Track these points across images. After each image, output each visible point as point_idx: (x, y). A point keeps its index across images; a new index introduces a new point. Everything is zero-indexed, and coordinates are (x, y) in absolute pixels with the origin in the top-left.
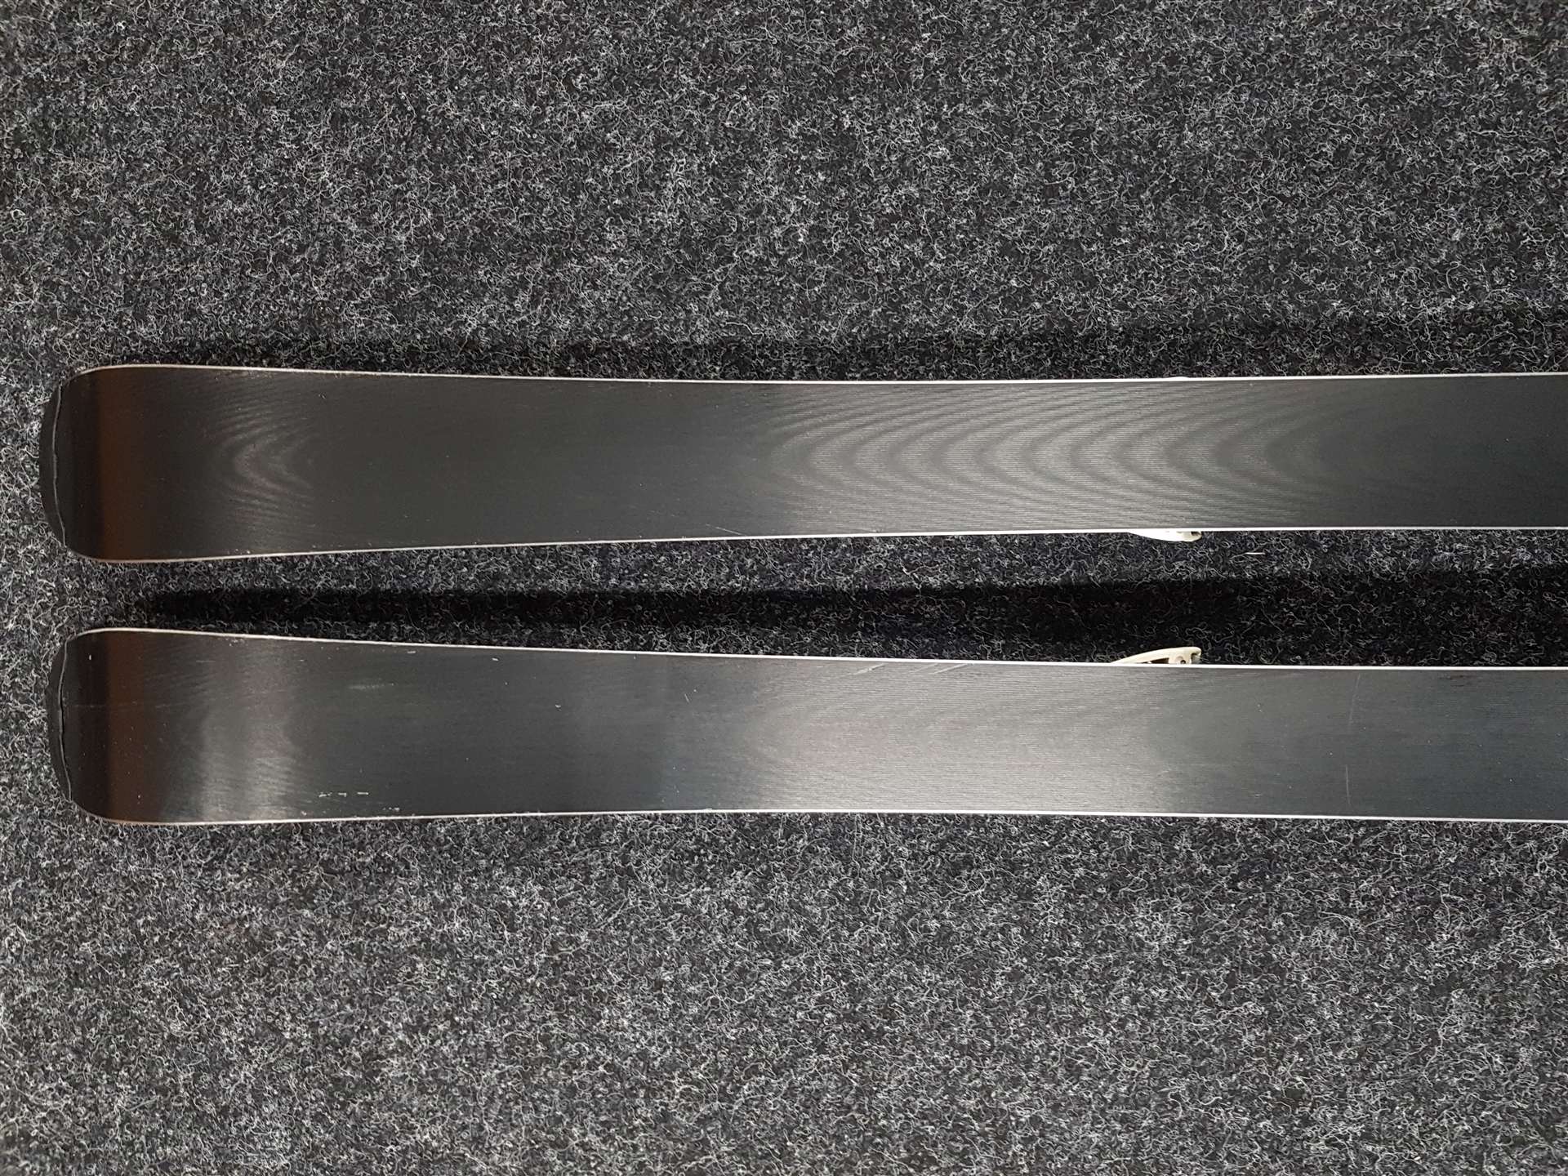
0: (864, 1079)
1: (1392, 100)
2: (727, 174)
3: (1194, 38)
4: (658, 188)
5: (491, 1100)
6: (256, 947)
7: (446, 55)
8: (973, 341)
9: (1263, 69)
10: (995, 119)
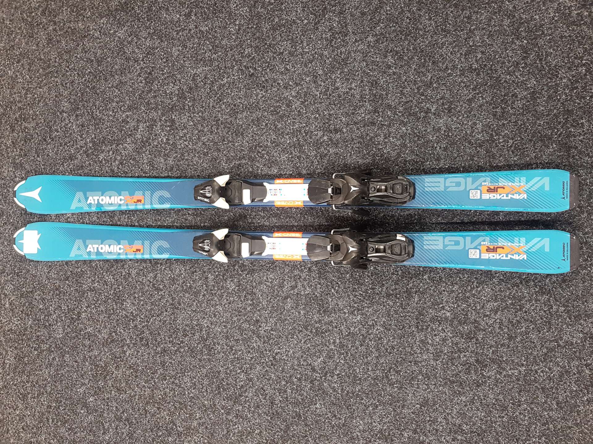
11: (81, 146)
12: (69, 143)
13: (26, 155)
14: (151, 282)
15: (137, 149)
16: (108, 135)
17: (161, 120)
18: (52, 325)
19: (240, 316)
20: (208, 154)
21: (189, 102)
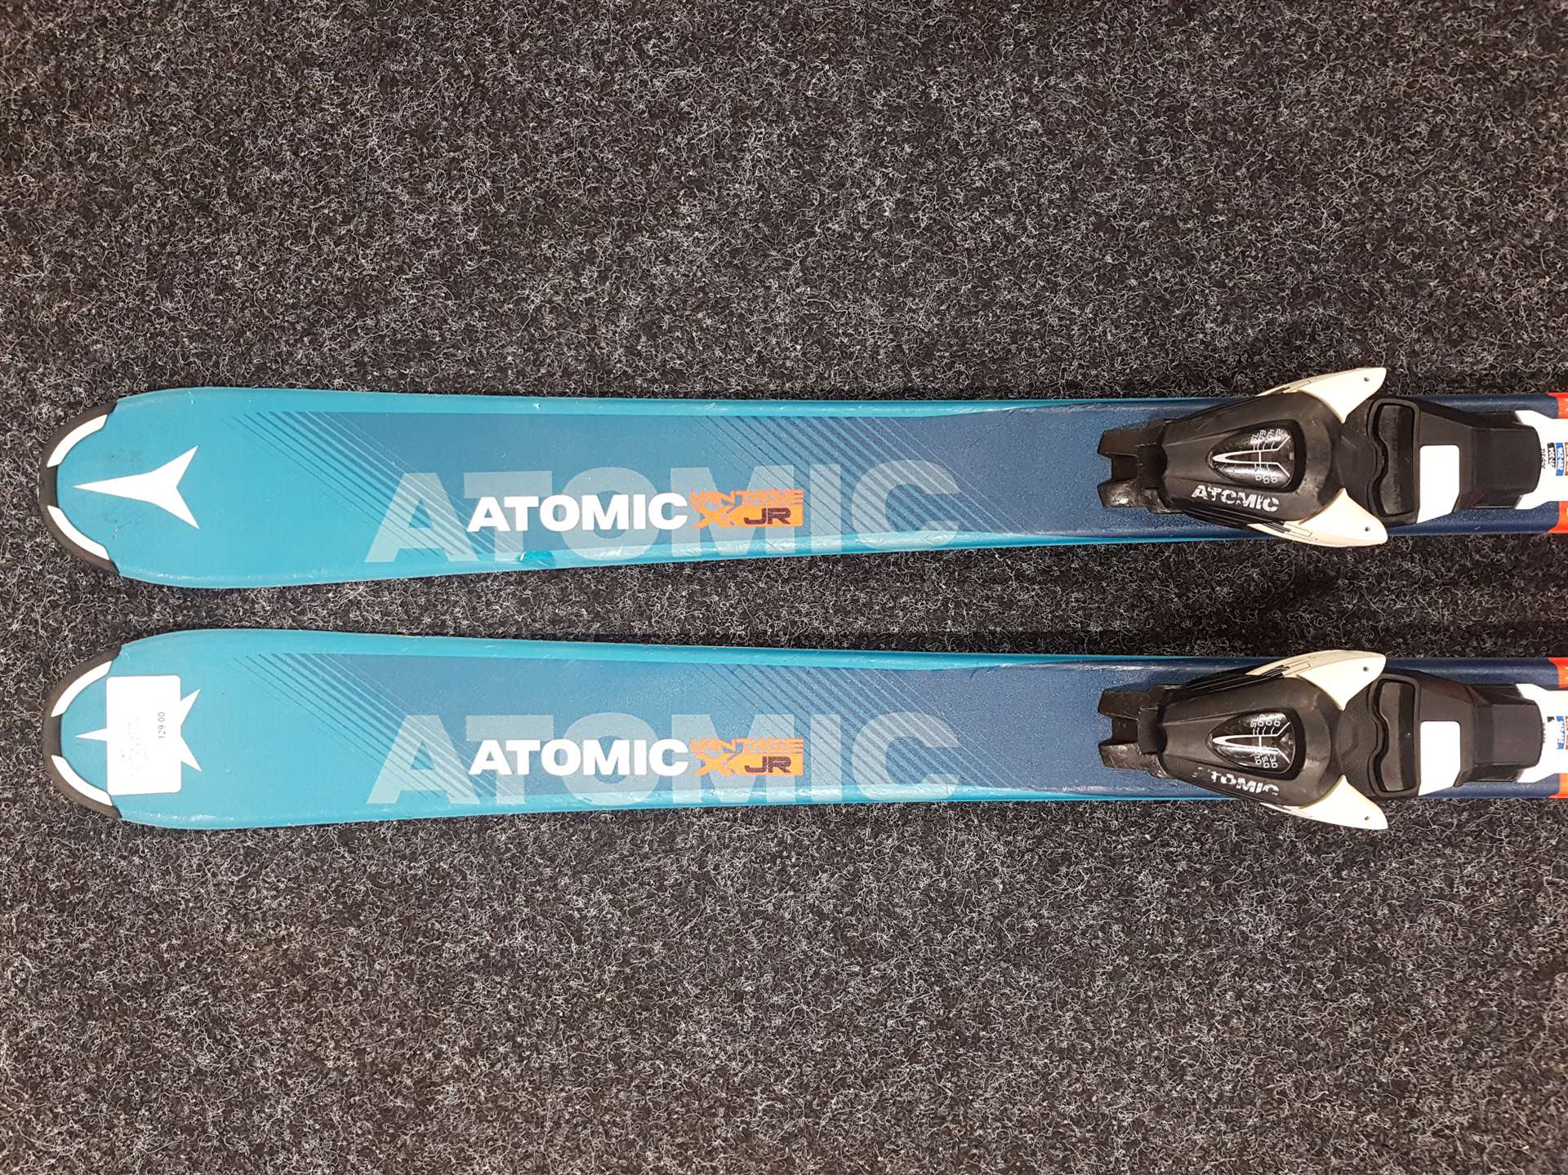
11: (415, 241)
12: (347, 220)
13: (93, 286)
14: (822, 916)
15: (735, 252)
16: (569, 184)
17: (863, 107)
18: (273, 1152)
19: (1309, 1066)
20: (1123, 279)
21: (1017, 19)
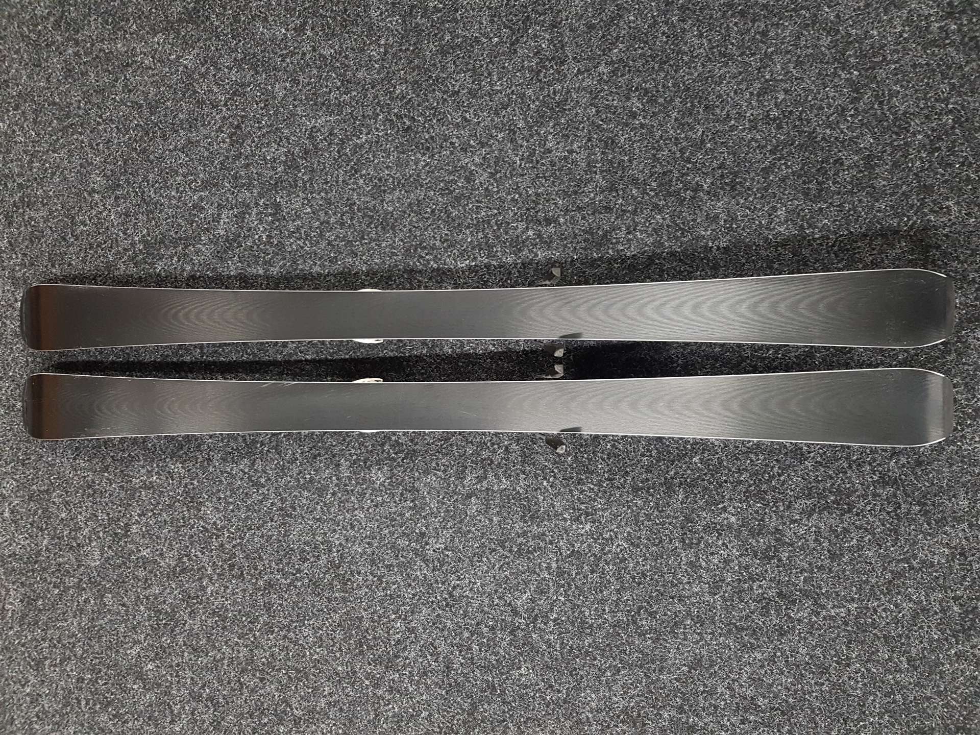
0: (286, 531)
1: (449, 194)
2: (241, 217)
3: (387, 172)
4: (218, 222)
5: (166, 540)
6: (89, 487)
7: (151, 176)
8: (320, 275)
9: (408, 183)
10: (325, 199)
